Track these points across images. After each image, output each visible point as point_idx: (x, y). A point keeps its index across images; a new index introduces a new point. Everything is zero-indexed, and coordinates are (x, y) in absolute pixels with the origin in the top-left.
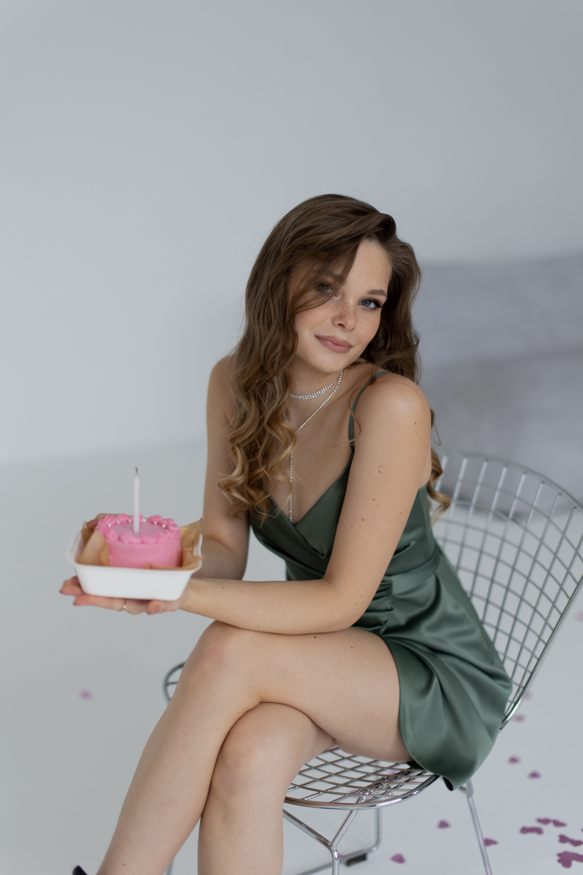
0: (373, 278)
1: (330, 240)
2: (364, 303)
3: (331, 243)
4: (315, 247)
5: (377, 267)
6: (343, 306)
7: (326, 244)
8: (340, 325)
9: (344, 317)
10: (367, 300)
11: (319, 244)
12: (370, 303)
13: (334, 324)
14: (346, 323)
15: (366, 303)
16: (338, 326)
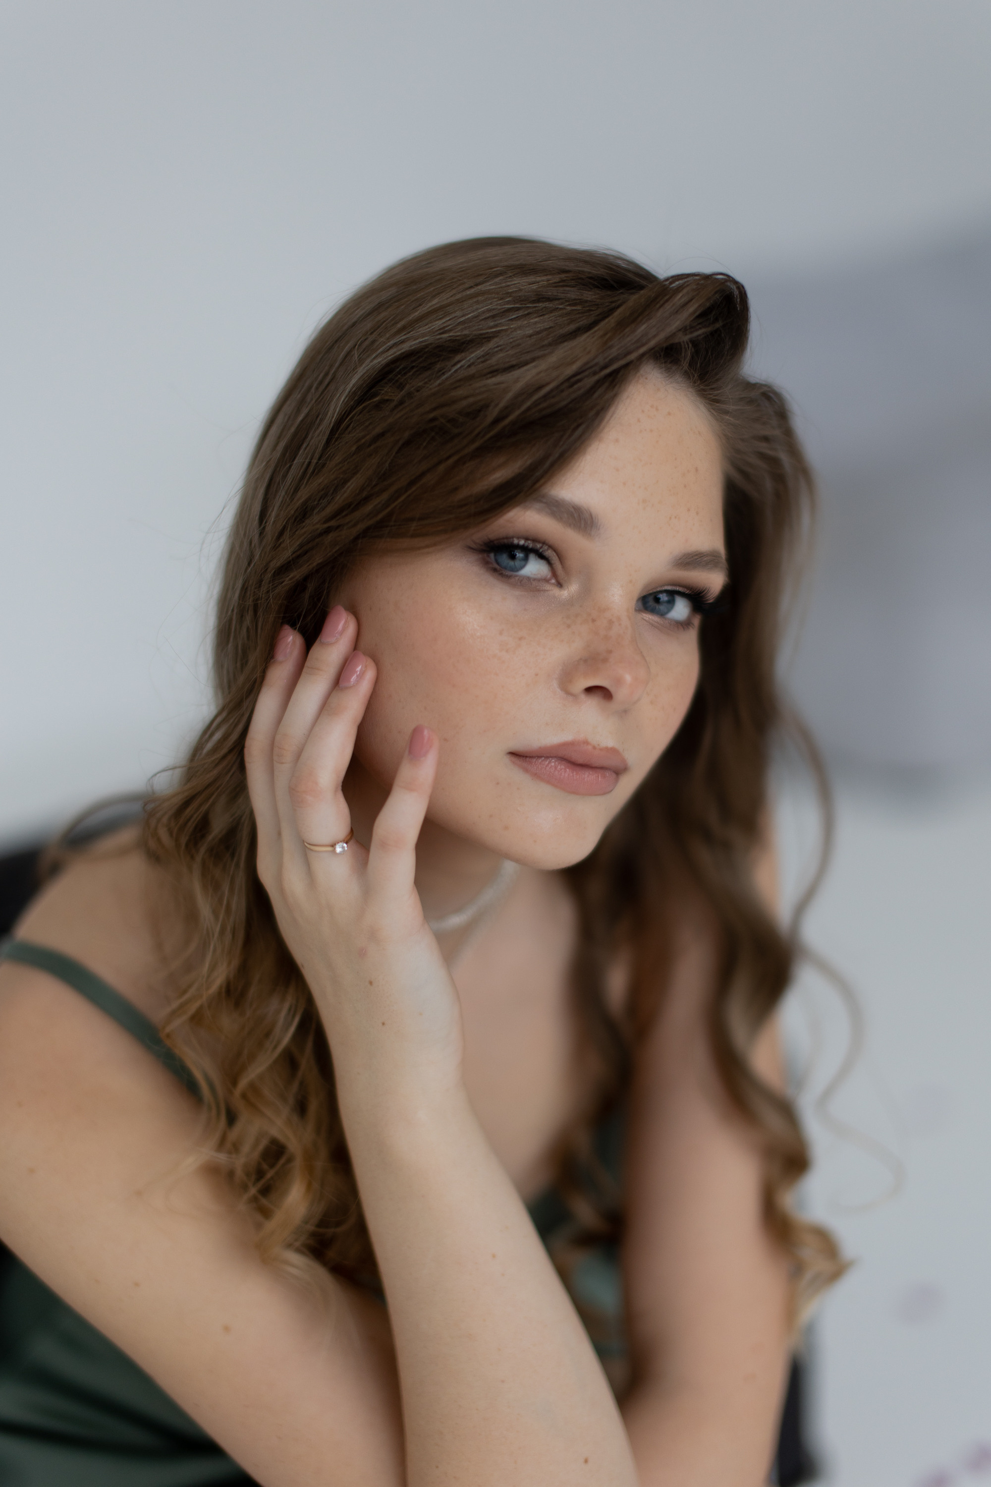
0: (689, 510)
1: (540, 388)
2: (651, 603)
3: (545, 397)
4: (490, 419)
5: (697, 470)
6: (594, 621)
7: (528, 404)
8: (590, 690)
9: (605, 660)
10: (661, 592)
11: (501, 405)
12: (671, 603)
13: (568, 693)
14: (619, 681)
15: (657, 600)
16: (583, 697)
